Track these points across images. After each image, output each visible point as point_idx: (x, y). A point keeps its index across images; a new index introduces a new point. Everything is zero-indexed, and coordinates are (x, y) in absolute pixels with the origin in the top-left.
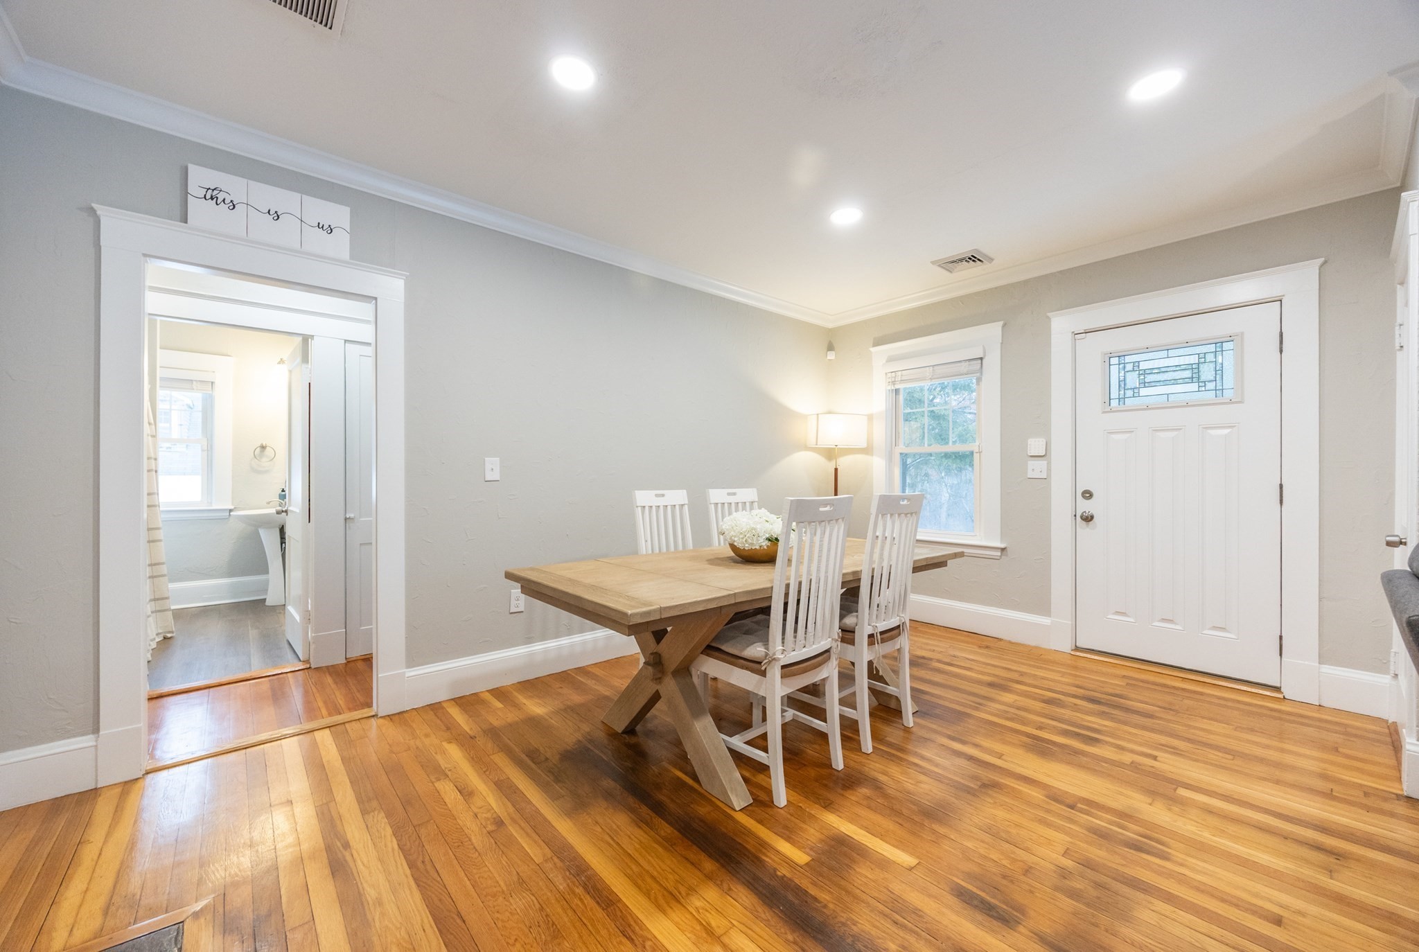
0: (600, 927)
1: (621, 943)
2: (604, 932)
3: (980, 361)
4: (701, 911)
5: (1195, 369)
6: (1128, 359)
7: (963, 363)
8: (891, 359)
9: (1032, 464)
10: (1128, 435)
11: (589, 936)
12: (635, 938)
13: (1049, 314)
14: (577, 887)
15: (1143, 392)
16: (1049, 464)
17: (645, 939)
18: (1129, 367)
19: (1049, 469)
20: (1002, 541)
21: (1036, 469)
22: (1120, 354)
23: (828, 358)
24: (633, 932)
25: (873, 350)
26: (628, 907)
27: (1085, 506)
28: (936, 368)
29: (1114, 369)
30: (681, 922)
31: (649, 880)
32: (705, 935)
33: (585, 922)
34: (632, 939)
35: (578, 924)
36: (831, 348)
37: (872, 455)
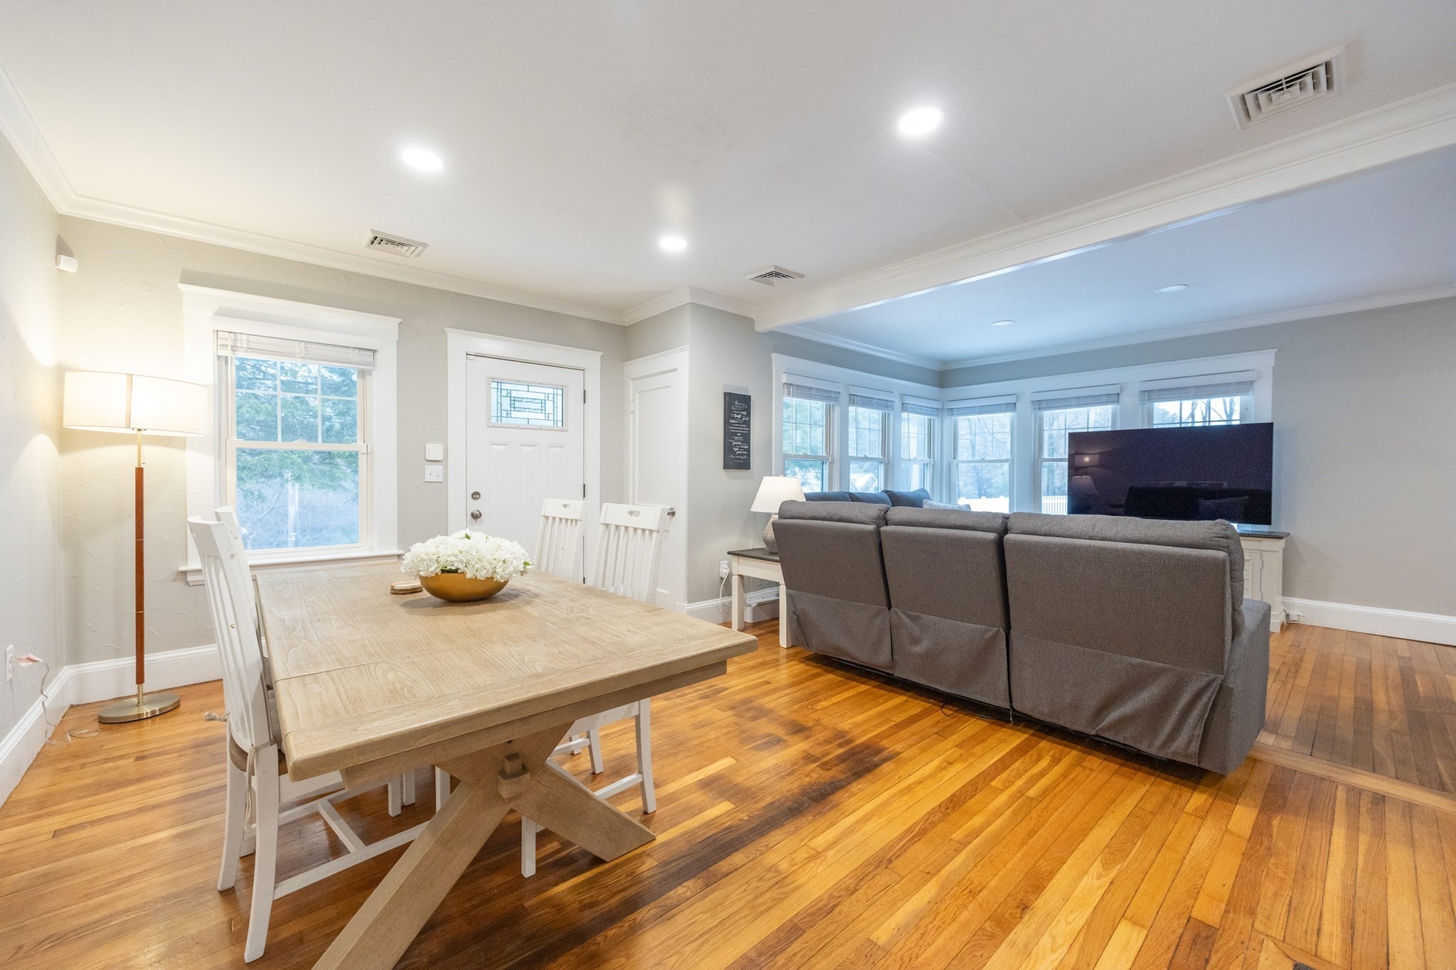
0: (825, 933)
1: (840, 913)
2: (830, 929)
3: (372, 354)
4: (793, 863)
5: (543, 402)
6: (504, 386)
7: (350, 350)
8: (222, 313)
9: (430, 468)
10: (504, 447)
11: (838, 938)
12: (832, 904)
13: (447, 329)
14: (776, 962)
15: (514, 414)
16: (446, 468)
17: (831, 897)
18: (504, 393)
19: (446, 474)
20: (399, 549)
21: (433, 473)
22: (499, 381)
23: (62, 267)
24: (826, 906)
25: (184, 288)
26: (798, 913)
27: (475, 506)
28: (308, 345)
29: (494, 392)
30: (809, 874)
31: (761, 900)
32: (819, 860)
33: (823, 945)
34: (834, 905)
35: (827, 950)
36: (62, 249)
37: (185, 449)
